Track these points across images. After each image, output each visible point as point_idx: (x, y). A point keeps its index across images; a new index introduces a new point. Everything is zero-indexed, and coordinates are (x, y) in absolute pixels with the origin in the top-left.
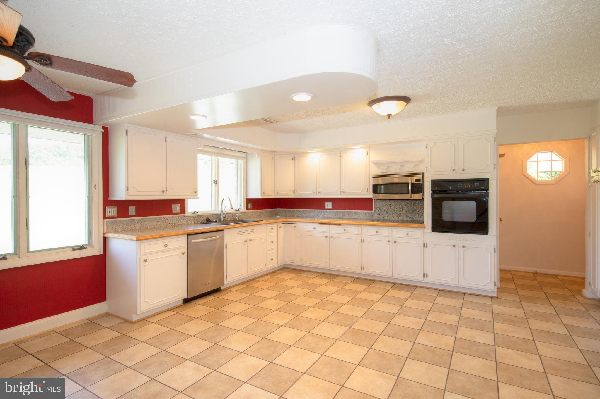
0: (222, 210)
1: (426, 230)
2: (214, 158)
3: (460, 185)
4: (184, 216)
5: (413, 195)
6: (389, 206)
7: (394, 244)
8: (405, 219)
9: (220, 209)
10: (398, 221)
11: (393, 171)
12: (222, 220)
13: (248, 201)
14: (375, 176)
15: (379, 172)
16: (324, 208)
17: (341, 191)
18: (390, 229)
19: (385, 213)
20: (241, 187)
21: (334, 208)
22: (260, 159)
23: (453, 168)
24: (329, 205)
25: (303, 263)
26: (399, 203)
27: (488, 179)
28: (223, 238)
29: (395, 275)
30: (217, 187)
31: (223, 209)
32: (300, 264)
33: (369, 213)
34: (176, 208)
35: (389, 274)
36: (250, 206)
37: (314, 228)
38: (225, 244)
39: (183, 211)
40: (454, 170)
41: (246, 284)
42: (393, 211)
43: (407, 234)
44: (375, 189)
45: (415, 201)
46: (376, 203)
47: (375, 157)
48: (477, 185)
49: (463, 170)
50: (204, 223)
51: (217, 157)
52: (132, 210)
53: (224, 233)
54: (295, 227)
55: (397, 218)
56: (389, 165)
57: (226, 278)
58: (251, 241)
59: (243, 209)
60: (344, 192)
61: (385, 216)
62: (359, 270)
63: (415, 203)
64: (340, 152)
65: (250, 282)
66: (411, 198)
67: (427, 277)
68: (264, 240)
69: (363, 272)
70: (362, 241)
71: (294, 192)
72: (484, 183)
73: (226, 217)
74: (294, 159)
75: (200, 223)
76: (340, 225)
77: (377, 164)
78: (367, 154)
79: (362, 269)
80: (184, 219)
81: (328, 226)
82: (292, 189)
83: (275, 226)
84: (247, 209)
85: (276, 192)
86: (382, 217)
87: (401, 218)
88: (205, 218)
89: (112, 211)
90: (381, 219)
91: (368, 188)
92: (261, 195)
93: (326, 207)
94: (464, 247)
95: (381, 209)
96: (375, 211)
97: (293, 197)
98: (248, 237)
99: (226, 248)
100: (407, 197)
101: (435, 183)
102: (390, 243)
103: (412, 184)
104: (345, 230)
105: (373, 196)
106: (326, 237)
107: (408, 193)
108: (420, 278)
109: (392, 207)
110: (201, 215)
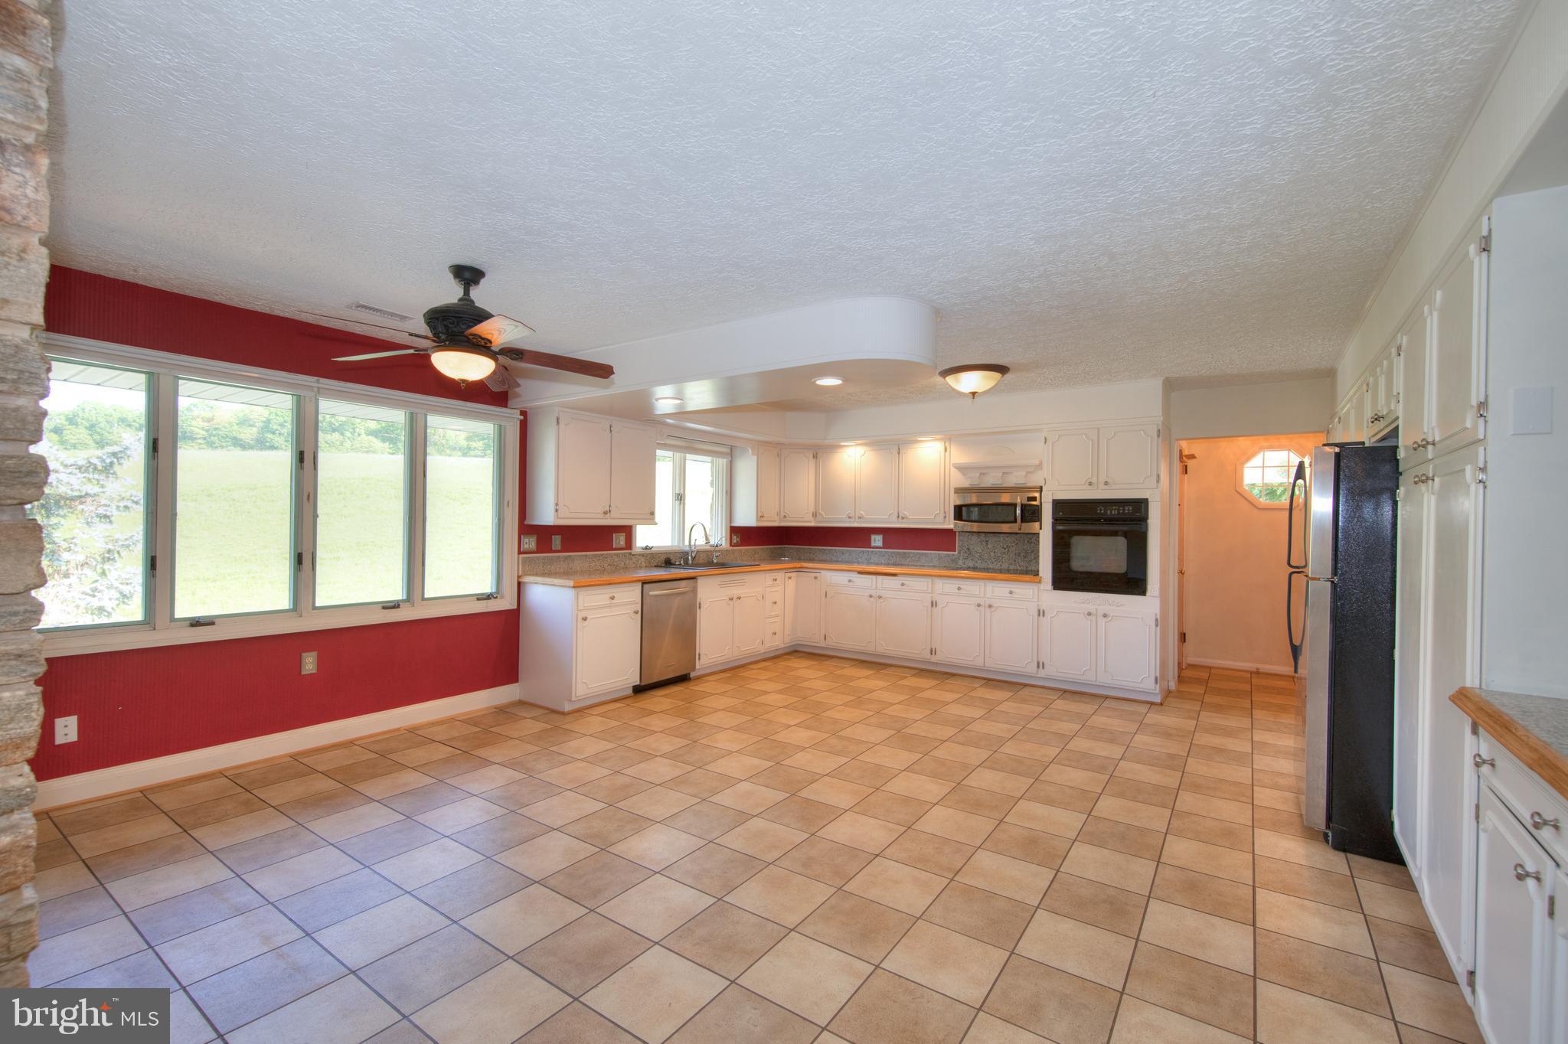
0: (690, 545)
1: (1042, 586)
2: (678, 455)
3: (1101, 510)
4: (630, 554)
5: (1023, 524)
6: (984, 544)
7: (988, 610)
8: (1012, 567)
9: (687, 543)
10: (1001, 571)
11: (990, 481)
12: (690, 562)
13: (734, 530)
14: (958, 491)
15: (966, 484)
16: (869, 547)
17: (898, 517)
18: (981, 583)
19: (977, 555)
20: (722, 506)
21: (886, 545)
22: (755, 458)
23: (1090, 480)
24: (877, 540)
25: (830, 643)
26: (1002, 539)
27: (1147, 499)
28: (694, 591)
29: (989, 664)
30: (682, 505)
31: (692, 543)
32: (823, 644)
33: (948, 555)
34: (619, 539)
35: (979, 662)
36: (735, 539)
37: (850, 581)
38: (698, 601)
39: (629, 543)
40: (1090, 484)
41: (731, 672)
42: (992, 554)
43: (1011, 593)
44: (959, 512)
45: (1031, 536)
46: (961, 538)
47: (959, 456)
48: (1128, 509)
49: (1106, 483)
50: (661, 567)
51: (683, 454)
52: (557, 541)
53: (697, 582)
54: (816, 578)
55: (999, 565)
56: (983, 470)
57: (699, 659)
58: (739, 598)
59: (724, 544)
60: (903, 518)
61: (977, 562)
62: (927, 655)
63: (1031, 539)
64: (899, 445)
65: (737, 670)
66: (1020, 529)
67: (1043, 667)
68: (760, 598)
69: (934, 659)
70: (933, 604)
71: (815, 515)
72: (1139, 507)
73: (696, 558)
74: (815, 456)
75: (655, 566)
76: (894, 575)
77: (962, 469)
78: (946, 451)
79: (931, 654)
80: (631, 559)
81: (874, 577)
82: (812, 509)
83: (780, 575)
84: (731, 545)
85: (783, 514)
86: (971, 564)
87: (1005, 566)
88: (663, 558)
89: (530, 543)
90: (969, 568)
91: (947, 510)
92: (757, 520)
93: (873, 544)
94: (1105, 616)
95: (971, 548)
96: (959, 553)
97: (812, 524)
98: (736, 591)
99: (700, 608)
100: (1014, 528)
101: (1058, 504)
102: (982, 609)
103: (1022, 507)
104: (903, 585)
105: (955, 525)
106: (871, 596)
107: (1015, 521)
108: (1032, 669)
109: (989, 546)
110: (657, 554)
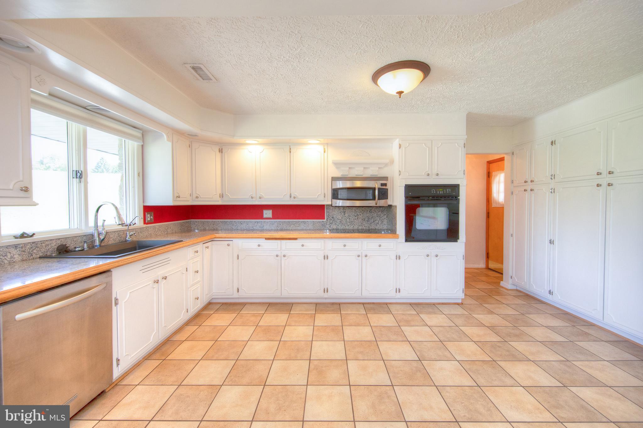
0: (96, 226)
1: (399, 240)
2: (75, 127)
3: (433, 191)
5: (378, 201)
6: (343, 213)
7: (364, 258)
8: (360, 228)
9: (92, 223)
10: (353, 231)
11: (355, 173)
12: (97, 243)
13: (147, 209)
14: (334, 179)
15: (338, 174)
16: (262, 218)
17: (291, 197)
18: (360, 241)
19: (338, 221)
20: (134, 187)
21: (274, 217)
23: (428, 173)
24: (268, 213)
25: (242, 294)
26: (354, 210)
27: (459, 185)
28: (108, 287)
29: (365, 294)
30: (82, 184)
31: (100, 223)
32: (236, 295)
33: (320, 222)
35: (358, 294)
36: (149, 217)
37: (259, 246)
38: (114, 296)
40: (428, 175)
42: (348, 220)
43: (380, 246)
44: (335, 194)
46: (328, 211)
47: (334, 155)
48: (448, 190)
49: (437, 175)
50: (50, 257)
51: (82, 127)
53: (111, 276)
54: (228, 245)
55: (352, 226)
56: (351, 165)
57: (118, 365)
58: (165, 278)
59: (139, 223)
60: (294, 198)
61: (338, 225)
62: (321, 294)
64: (290, 146)
66: (376, 204)
67: (399, 292)
68: (185, 272)
69: (326, 295)
70: (326, 257)
71: (222, 196)
72: (454, 189)
73: (106, 240)
74: (221, 151)
75: (40, 258)
76: (296, 239)
77: (337, 164)
78: (325, 152)
79: (324, 292)
81: (279, 241)
82: (219, 191)
83: (199, 247)
84: (145, 223)
85: (195, 196)
86: (335, 227)
87: (356, 227)
88: (54, 245)
90: (334, 229)
91: (327, 192)
92: (174, 200)
93: (265, 216)
94: (437, 256)
95: (334, 216)
96: (327, 220)
97: (220, 203)
98: (160, 272)
99: (116, 304)
100: (372, 203)
101: (409, 188)
102: (360, 258)
103: (379, 189)
104: (303, 246)
106: (277, 256)
107: (375, 199)
108: (393, 294)
109: (346, 215)
110: (42, 242)
